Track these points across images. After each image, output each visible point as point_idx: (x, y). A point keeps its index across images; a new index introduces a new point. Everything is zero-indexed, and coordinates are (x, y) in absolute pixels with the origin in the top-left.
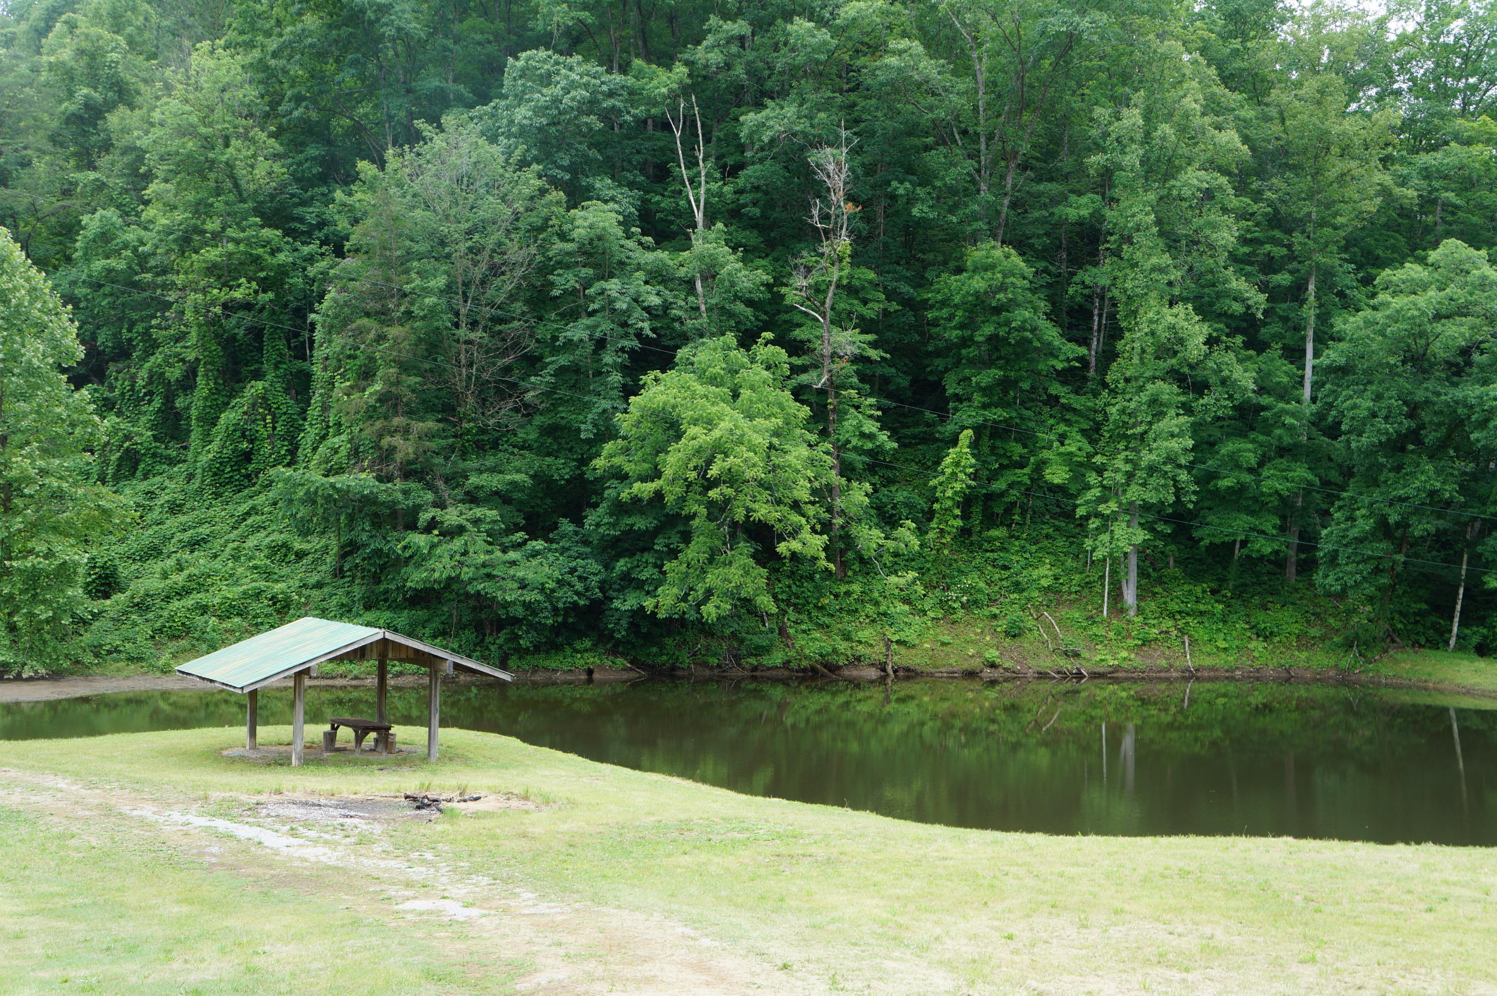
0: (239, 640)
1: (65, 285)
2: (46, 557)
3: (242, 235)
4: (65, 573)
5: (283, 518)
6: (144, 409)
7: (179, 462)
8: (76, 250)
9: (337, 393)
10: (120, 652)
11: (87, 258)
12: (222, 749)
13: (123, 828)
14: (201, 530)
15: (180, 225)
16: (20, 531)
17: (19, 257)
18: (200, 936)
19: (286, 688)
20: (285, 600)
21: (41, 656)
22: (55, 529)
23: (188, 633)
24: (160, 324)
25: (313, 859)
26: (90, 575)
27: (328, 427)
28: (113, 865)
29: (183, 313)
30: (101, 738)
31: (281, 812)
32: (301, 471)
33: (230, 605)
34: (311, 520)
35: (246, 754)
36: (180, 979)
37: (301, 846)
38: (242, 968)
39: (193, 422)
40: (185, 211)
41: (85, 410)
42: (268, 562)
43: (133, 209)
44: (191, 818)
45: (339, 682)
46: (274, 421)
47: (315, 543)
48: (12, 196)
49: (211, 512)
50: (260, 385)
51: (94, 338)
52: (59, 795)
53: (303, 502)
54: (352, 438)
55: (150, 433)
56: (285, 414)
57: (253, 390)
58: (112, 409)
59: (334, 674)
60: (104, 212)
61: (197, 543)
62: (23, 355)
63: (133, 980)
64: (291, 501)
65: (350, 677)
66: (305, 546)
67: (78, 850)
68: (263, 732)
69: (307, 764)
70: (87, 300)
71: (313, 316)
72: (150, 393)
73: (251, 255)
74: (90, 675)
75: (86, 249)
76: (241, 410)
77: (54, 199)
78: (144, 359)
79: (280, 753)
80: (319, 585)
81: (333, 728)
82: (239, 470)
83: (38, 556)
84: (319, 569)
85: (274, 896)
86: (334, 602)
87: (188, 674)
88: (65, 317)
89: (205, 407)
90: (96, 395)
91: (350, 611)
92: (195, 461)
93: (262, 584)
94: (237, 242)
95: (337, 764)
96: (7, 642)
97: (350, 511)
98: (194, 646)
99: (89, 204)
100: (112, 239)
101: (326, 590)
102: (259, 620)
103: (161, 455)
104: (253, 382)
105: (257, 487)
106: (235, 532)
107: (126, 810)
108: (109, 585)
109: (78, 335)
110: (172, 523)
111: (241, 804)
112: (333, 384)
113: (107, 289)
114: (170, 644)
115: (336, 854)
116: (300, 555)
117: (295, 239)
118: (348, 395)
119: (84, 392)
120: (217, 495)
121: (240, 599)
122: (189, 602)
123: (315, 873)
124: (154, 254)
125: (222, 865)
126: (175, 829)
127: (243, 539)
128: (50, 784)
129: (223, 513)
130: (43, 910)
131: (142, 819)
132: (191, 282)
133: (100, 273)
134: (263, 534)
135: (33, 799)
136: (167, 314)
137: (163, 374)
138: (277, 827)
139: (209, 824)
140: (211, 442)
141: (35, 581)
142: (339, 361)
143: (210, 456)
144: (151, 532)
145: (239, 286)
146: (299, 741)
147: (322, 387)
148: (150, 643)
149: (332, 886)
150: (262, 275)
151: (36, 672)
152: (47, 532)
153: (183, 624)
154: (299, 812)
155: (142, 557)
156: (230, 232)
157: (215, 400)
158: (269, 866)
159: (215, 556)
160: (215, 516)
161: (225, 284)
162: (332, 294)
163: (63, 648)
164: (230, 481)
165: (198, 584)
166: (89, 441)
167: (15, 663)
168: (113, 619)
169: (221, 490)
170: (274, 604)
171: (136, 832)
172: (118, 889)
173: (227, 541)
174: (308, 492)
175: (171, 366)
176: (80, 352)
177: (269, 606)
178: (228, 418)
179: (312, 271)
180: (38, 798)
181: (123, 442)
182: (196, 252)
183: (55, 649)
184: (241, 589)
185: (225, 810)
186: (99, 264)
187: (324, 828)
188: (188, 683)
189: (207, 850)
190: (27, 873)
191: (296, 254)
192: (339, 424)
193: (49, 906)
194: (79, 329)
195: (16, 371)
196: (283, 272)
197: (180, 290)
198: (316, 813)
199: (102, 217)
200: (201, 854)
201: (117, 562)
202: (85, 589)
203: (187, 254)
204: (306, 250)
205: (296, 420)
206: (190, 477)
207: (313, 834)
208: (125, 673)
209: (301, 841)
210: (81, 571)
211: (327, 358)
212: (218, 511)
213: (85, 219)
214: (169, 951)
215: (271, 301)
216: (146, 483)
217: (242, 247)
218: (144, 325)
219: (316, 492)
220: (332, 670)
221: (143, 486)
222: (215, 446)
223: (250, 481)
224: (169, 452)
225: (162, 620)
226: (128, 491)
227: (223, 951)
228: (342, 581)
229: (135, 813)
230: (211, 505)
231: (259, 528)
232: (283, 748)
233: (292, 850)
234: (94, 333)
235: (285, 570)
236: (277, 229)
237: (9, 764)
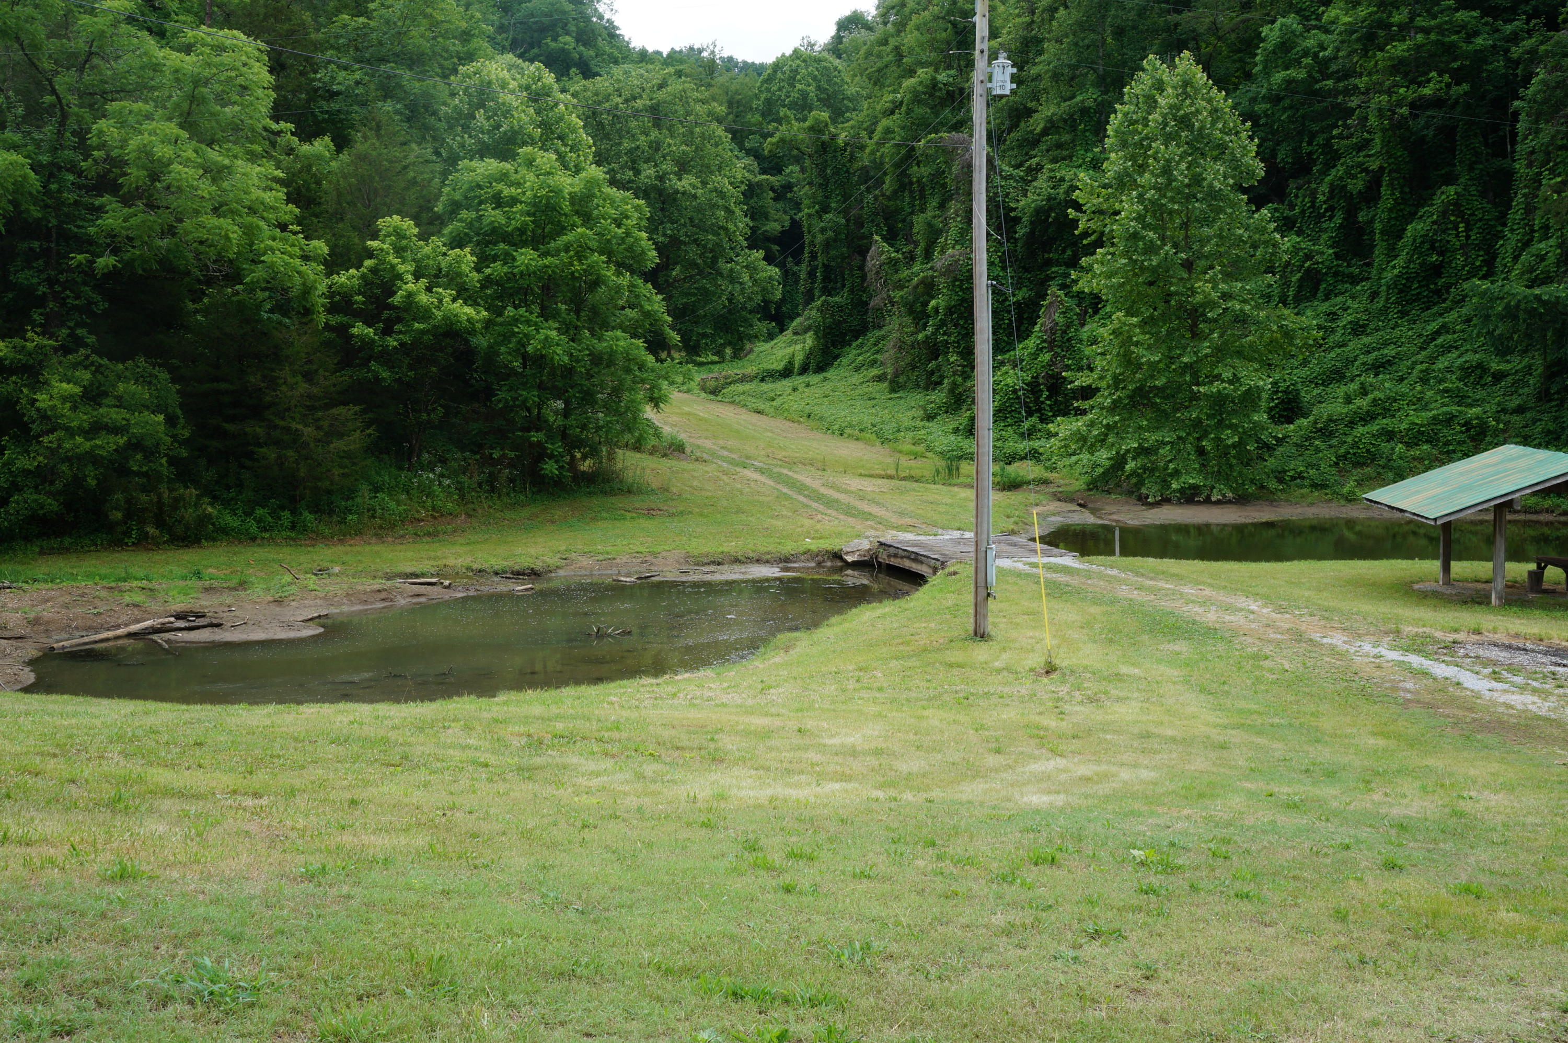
0: (1427, 469)
1: (1245, 103)
2: (1231, 382)
3: (1433, 23)
4: (1250, 398)
5: (1478, 336)
6: (1324, 225)
7: (1362, 280)
8: (1256, 65)
9: (1545, 191)
10: (1303, 478)
11: (1267, 72)
12: (1413, 583)
13: (1313, 655)
14: (1386, 351)
15: (1363, 22)
16: (1206, 356)
17: (1201, 78)
18: (1399, 771)
19: (1482, 522)
20: (1479, 426)
21: (1228, 480)
22: (1239, 354)
23: (1373, 460)
24: (1341, 134)
25: (1520, 707)
26: (1273, 400)
27: (1533, 231)
28: (1307, 690)
29: (1366, 119)
30: (1289, 563)
31: (1481, 653)
32: (1500, 283)
33: (1419, 431)
34: (1511, 338)
35: (1439, 589)
36: (1383, 811)
37: (1505, 691)
38: (1447, 810)
39: (1377, 236)
40: (1369, 6)
41: (1265, 228)
42: (1461, 385)
43: (1313, 12)
44: (1384, 652)
45: (1543, 517)
46: (1468, 229)
47: (1516, 363)
48: (1194, 18)
49: (1397, 332)
50: (1451, 190)
51: (1274, 155)
52: (1252, 617)
53: (1501, 317)
54: (1563, 242)
55: (1331, 251)
56: (1480, 220)
57: (1443, 197)
58: (1292, 228)
59: (1538, 508)
60: (1284, 20)
61: (1382, 365)
62: (1205, 179)
63: (1335, 804)
64: (1487, 317)
65: (1557, 512)
66: (1503, 367)
67: (1271, 671)
68: (1458, 568)
69: (1510, 605)
70: (1267, 116)
71: (1516, 103)
72: (1331, 209)
73: (1443, 44)
74: (1275, 500)
75: (1266, 62)
76: (1430, 220)
77: (1234, 14)
78: (1325, 172)
79: (1477, 591)
80: (1520, 410)
81: (1539, 566)
82: (1427, 286)
83: (1223, 381)
84: (1521, 391)
85: (1478, 741)
86: (1539, 429)
87: (1376, 502)
88: (1244, 135)
89: (1389, 220)
90: (1277, 214)
91: (1558, 438)
92: (1380, 278)
93: (1454, 409)
94: (1426, 31)
95: (1546, 607)
96: (1197, 466)
97: (1558, 326)
98: (1379, 473)
99: (1268, 15)
100: (1292, 48)
101: (1528, 415)
102: (1451, 448)
103: (1344, 273)
104: (1444, 188)
105: (1448, 303)
106: (1423, 353)
107: (1316, 636)
108: (1292, 409)
109: (1257, 153)
110: (1355, 345)
111: (1436, 641)
112: (1540, 182)
113: (1287, 102)
114: (1354, 472)
115: (1547, 704)
116: (1498, 377)
117: (1495, 19)
118: (1559, 193)
119: (1264, 211)
120: (1403, 314)
121: (1429, 424)
122: (1374, 428)
123: (1523, 722)
124: (1336, 58)
125: (1418, 702)
126: (1366, 660)
127: (1433, 360)
128: (1242, 605)
129: (1410, 333)
130: (1243, 725)
131: (1332, 648)
132: (1374, 84)
133: (1280, 86)
134: (1455, 354)
135: (1227, 618)
136: (1349, 122)
137: (1345, 186)
138: (1477, 668)
139: (1401, 658)
140: (1396, 257)
141: (1221, 406)
142: (1548, 153)
143: (1396, 272)
144: (1333, 355)
145: (1429, 81)
146: (1499, 579)
147: (1525, 187)
148: (1334, 470)
149: (1544, 738)
150: (1455, 65)
151: (1224, 496)
152: (1232, 358)
153: (1368, 451)
154: (1502, 655)
155: (1324, 381)
156: (1420, 22)
157: (1401, 210)
158: (1471, 709)
159: (1402, 379)
160: (1401, 336)
161: (1412, 82)
162: (1541, 74)
163: (1248, 472)
164: (1418, 297)
165: (1383, 408)
166: (1270, 261)
167: (1204, 486)
168: (1296, 445)
169: (1408, 308)
170: (1468, 430)
171: (1328, 659)
172: (1312, 714)
173: (1415, 363)
174: (1507, 306)
175: (1354, 177)
176: (1260, 169)
177: (1462, 432)
178: (1415, 229)
179: (1516, 52)
180: (1232, 618)
181: (1304, 262)
182: (1382, 49)
183: (1240, 473)
184: (1431, 414)
185: (1419, 645)
186: (1278, 77)
187: (1532, 675)
188: (1374, 513)
189: (1401, 685)
190: (1226, 688)
191: (1496, 36)
192: (1546, 228)
193: (1249, 722)
194: (1259, 146)
195: (1199, 196)
196: (1481, 57)
197: (1363, 94)
198: (1521, 658)
199: (1282, 25)
200: (1395, 688)
201: (1299, 386)
202: (1269, 413)
203: (1370, 53)
204: (1509, 28)
205: (1494, 226)
206: (1374, 295)
207: (1518, 680)
208: (1309, 500)
209: (1506, 686)
210: (1265, 395)
211: (1532, 153)
212: (1404, 331)
213: (1265, 30)
214: (1369, 782)
215: (1465, 93)
216: (1327, 304)
217: (1433, 37)
218: (1325, 136)
219: (1517, 306)
220: (1537, 504)
221: (1325, 307)
222: (1400, 261)
223: (1440, 297)
224: (1352, 269)
225: (1345, 446)
226: (1309, 313)
227: (1424, 789)
228: (1548, 405)
229: (1325, 641)
230: (1396, 325)
231: (1448, 349)
232: (1480, 586)
233: (1495, 694)
234: (1274, 150)
235: (1481, 394)
236: (1474, 9)
237: (1204, 583)
